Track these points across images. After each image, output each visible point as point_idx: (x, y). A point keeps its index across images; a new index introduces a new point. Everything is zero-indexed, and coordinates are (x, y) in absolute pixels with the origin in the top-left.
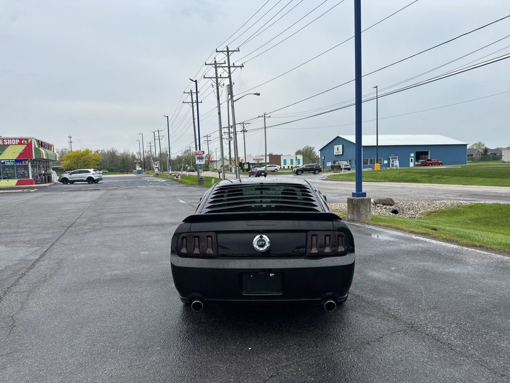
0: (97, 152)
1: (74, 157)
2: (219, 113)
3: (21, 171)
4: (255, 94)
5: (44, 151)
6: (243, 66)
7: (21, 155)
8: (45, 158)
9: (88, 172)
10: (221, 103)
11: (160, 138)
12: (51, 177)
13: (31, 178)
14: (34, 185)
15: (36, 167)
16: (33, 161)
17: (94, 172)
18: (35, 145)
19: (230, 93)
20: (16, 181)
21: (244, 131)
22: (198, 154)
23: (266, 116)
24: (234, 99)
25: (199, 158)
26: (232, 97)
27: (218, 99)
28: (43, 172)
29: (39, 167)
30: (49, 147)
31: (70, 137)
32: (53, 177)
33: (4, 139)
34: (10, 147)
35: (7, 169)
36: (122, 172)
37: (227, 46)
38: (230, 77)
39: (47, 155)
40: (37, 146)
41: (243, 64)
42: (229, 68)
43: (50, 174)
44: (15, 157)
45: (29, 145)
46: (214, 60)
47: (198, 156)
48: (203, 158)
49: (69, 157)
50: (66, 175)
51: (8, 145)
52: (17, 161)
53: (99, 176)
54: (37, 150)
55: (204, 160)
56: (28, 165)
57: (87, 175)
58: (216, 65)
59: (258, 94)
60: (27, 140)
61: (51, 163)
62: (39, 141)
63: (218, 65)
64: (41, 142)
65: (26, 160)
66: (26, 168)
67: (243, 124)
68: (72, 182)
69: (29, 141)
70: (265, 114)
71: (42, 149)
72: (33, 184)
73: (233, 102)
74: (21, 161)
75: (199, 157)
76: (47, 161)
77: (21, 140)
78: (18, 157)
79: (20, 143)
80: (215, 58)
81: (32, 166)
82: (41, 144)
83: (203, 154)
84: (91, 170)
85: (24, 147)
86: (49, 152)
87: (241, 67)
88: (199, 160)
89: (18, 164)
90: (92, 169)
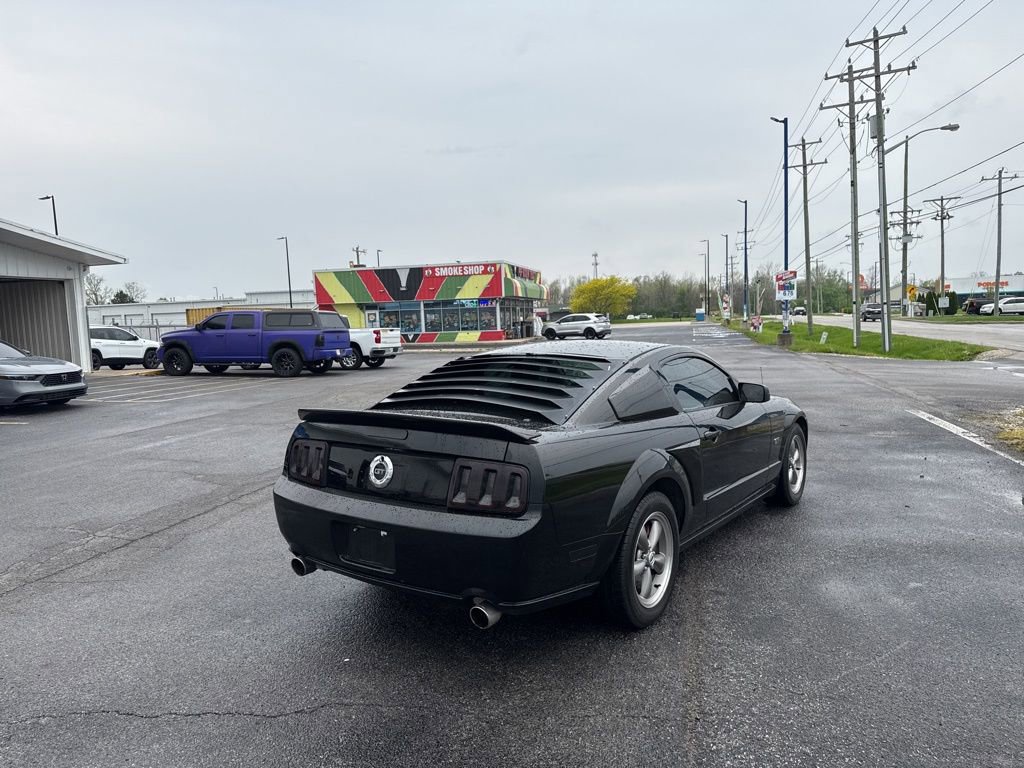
0: (637, 280)
1: (591, 290)
2: (853, 184)
3: (486, 317)
4: (943, 128)
5: (521, 282)
6: (914, 67)
7: (486, 291)
8: (520, 295)
9: (587, 319)
10: (858, 160)
11: (748, 247)
12: (532, 327)
13: (499, 329)
14: (504, 341)
15: (508, 310)
16: (503, 302)
17: (596, 319)
18: (506, 273)
19: (878, 134)
20: (477, 334)
21: (943, 217)
22: (781, 279)
23: (1003, 175)
24: (887, 146)
25: (782, 288)
26: (881, 143)
27: (853, 151)
28: (522, 319)
29: (514, 310)
30: (531, 275)
31: (596, 255)
32: (535, 326)
33: (463, 266)
34: (471, 278)
35: (467, 314)
36: (677, 317)
37: (874, 28)
38: (879, 98)
39: (525, 289)
40: (509, 276)
41: (913, 63)
42: (878, 77)
43: (531, 323)
44: (477, 295)
45: (498, 274)
46: (848, 64)
47: (782, 283)
48: (791, 287)
49: (582, 292)
50: (553, 325)
51: (469, 275)
52: (481, 301)
53: (604, 327)
54: (509, 282)
55: (795, 291)
56: (495, 308)
57: (584, 325)
58: (850, 77)
59: (954, 128)
60: (494, 265)
61: (535, 304)
62: (513, 267)
63: (855, 75)
64: (518, 268)
65: (493, 300)
66: (493, 311)
67: (942, 200)
68: (562, 337)
69: (498, 267)
70: (1000, 172)
71: (517, 282)
72: (500, 339)
73: (884, 153)
74: (485, 301)
75: (784, 286)
76: (529, 301)
77: (486, 266)
78: (483, 294)
79: (485, 272)
80: (849, 61)
81: (501, 309)
82: (517, 272)
83: (792, 278)
84: (592, 316)
85: (490, 277)
86: (529, 284)
87: (909, 69)
88: (782, 292)
89: (482, 306)
90: (595, 314)
